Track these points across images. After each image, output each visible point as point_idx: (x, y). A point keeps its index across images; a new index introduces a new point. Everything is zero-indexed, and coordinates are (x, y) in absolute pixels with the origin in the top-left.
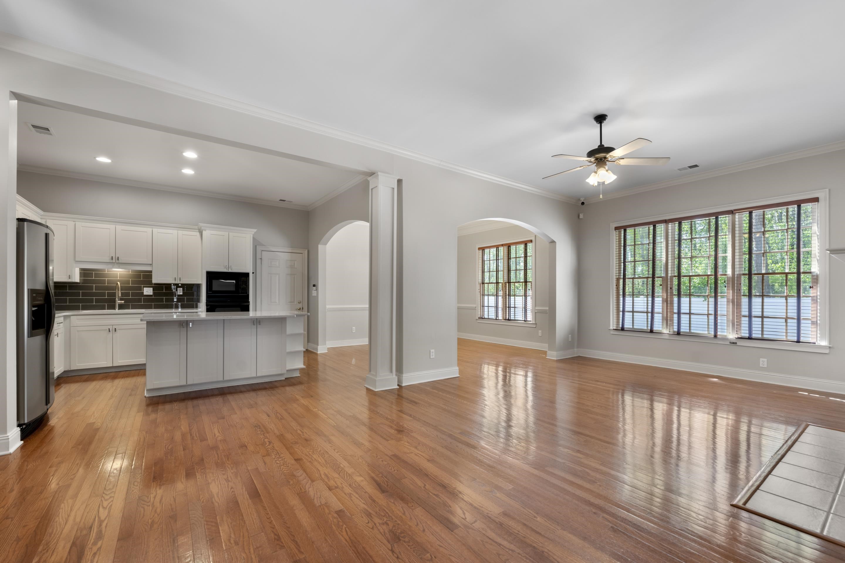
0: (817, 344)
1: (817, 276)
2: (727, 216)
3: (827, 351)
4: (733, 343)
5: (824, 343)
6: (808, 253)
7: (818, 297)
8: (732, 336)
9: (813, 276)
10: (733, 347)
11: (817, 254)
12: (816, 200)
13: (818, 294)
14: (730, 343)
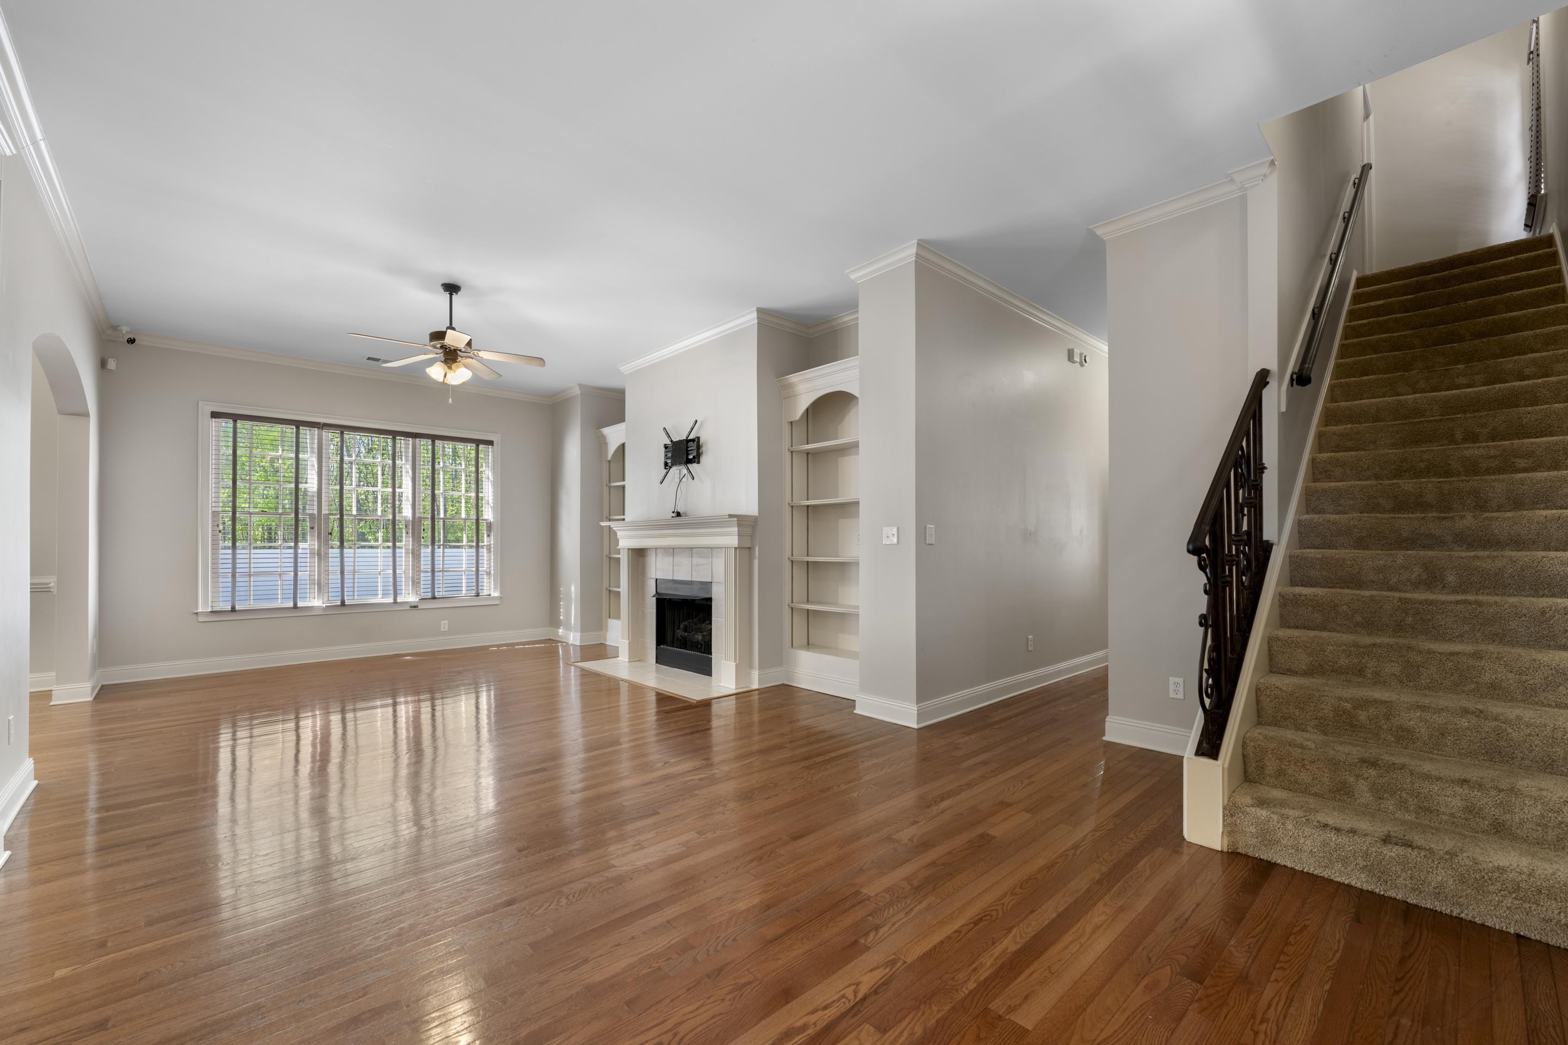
0: (492, 596)
1: (490, 523)
2: (403, 438)
3: (498, 602)
4: (415, 607)
5: (496, 594)
6: (482, 497)
7: (492, 546)
8: (412, 598)
9: (487, 523)
10: (415, 612)
11: (491, 501)
12: (490, 443)
13: (492, 542)
14: (411, 607)
